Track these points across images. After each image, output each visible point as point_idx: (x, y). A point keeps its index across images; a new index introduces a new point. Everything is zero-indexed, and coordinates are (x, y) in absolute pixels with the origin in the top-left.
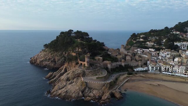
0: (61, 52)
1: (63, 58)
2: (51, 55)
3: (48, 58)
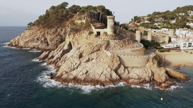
0: (55, 29)
1: (59, 37)
2: (40, 33)
3: (36, 38)
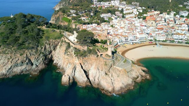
2: (20, 55)
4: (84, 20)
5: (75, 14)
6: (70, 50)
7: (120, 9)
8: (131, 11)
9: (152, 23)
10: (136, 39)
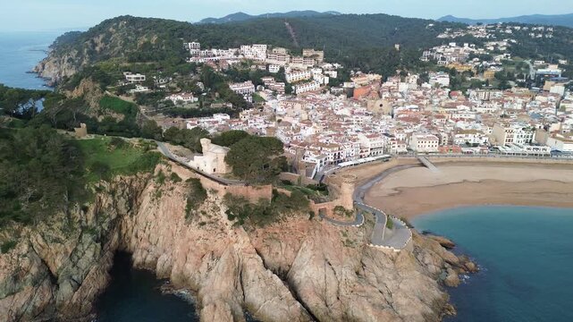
4: (180, 102)
5: (144, 84)
6: (206, 206)
7: (274, 70)
8: (308, 75)
9: (381, 105)
10: (362, 152)
